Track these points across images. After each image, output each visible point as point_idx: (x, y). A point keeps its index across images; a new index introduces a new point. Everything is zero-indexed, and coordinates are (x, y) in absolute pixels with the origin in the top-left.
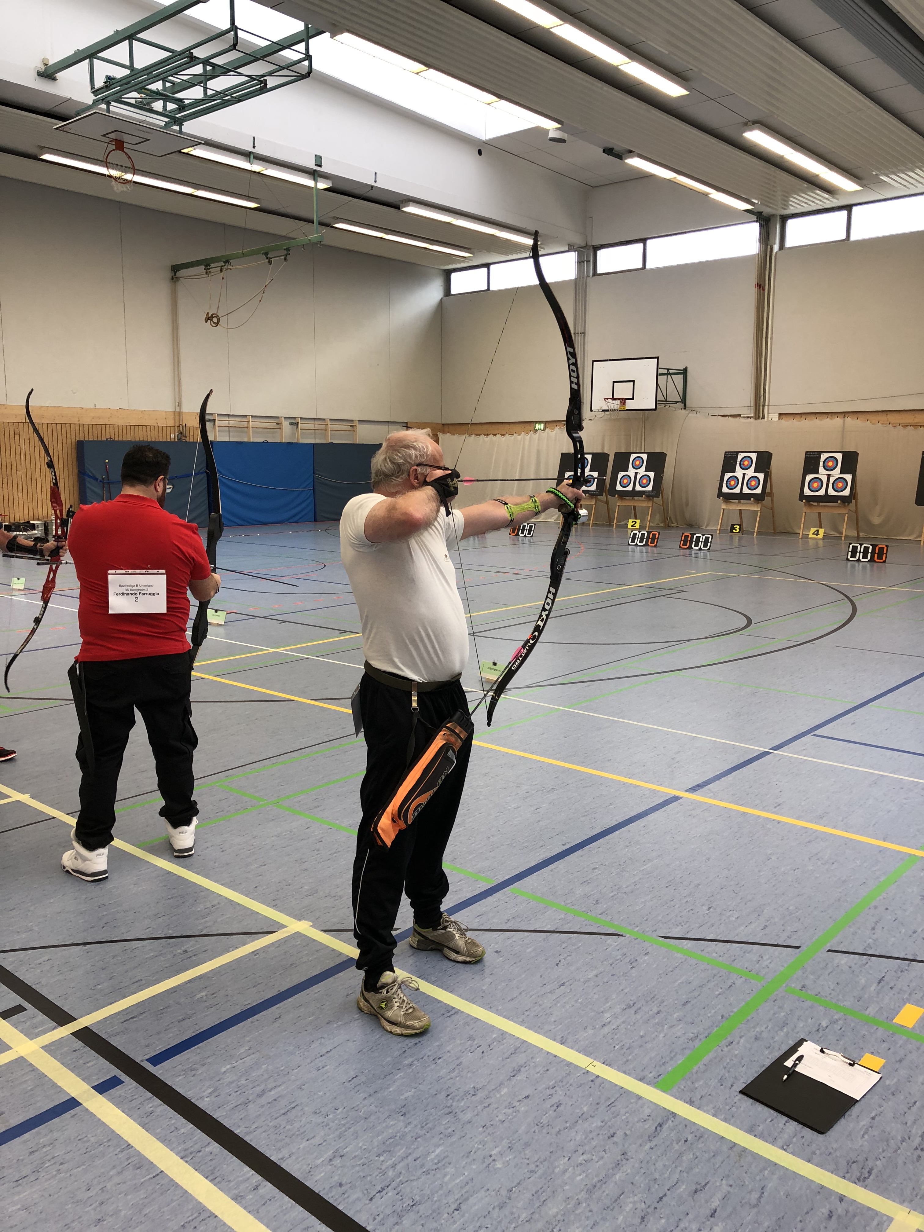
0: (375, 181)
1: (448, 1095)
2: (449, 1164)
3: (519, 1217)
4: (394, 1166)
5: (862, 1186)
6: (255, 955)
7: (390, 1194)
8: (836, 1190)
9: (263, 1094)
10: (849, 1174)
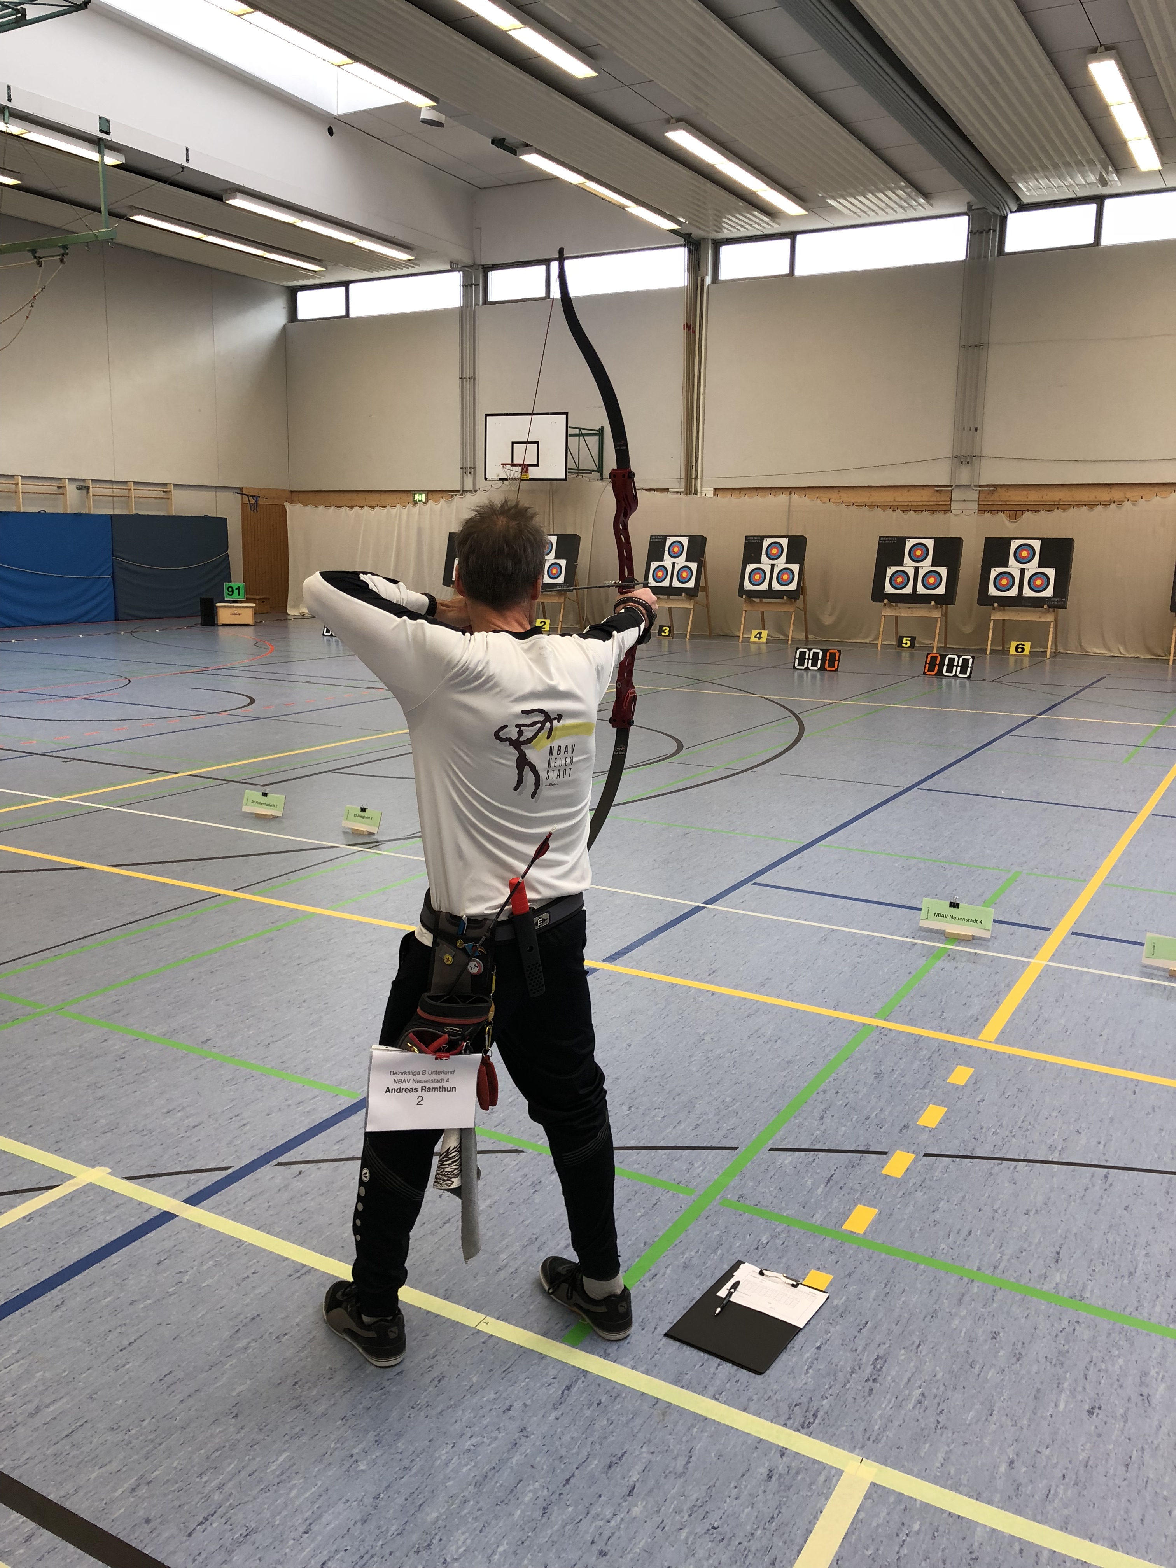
0: (187, 161)
1: (296, 1383)
2: (297, 1473)
3: (387, 1530)
4: (220, 1487)
5: (806, 1434)
6: (28, 1221)
7: (215, 1525)
8: (777, 1443)
9: (37, 1413)
10: (791, 1421)
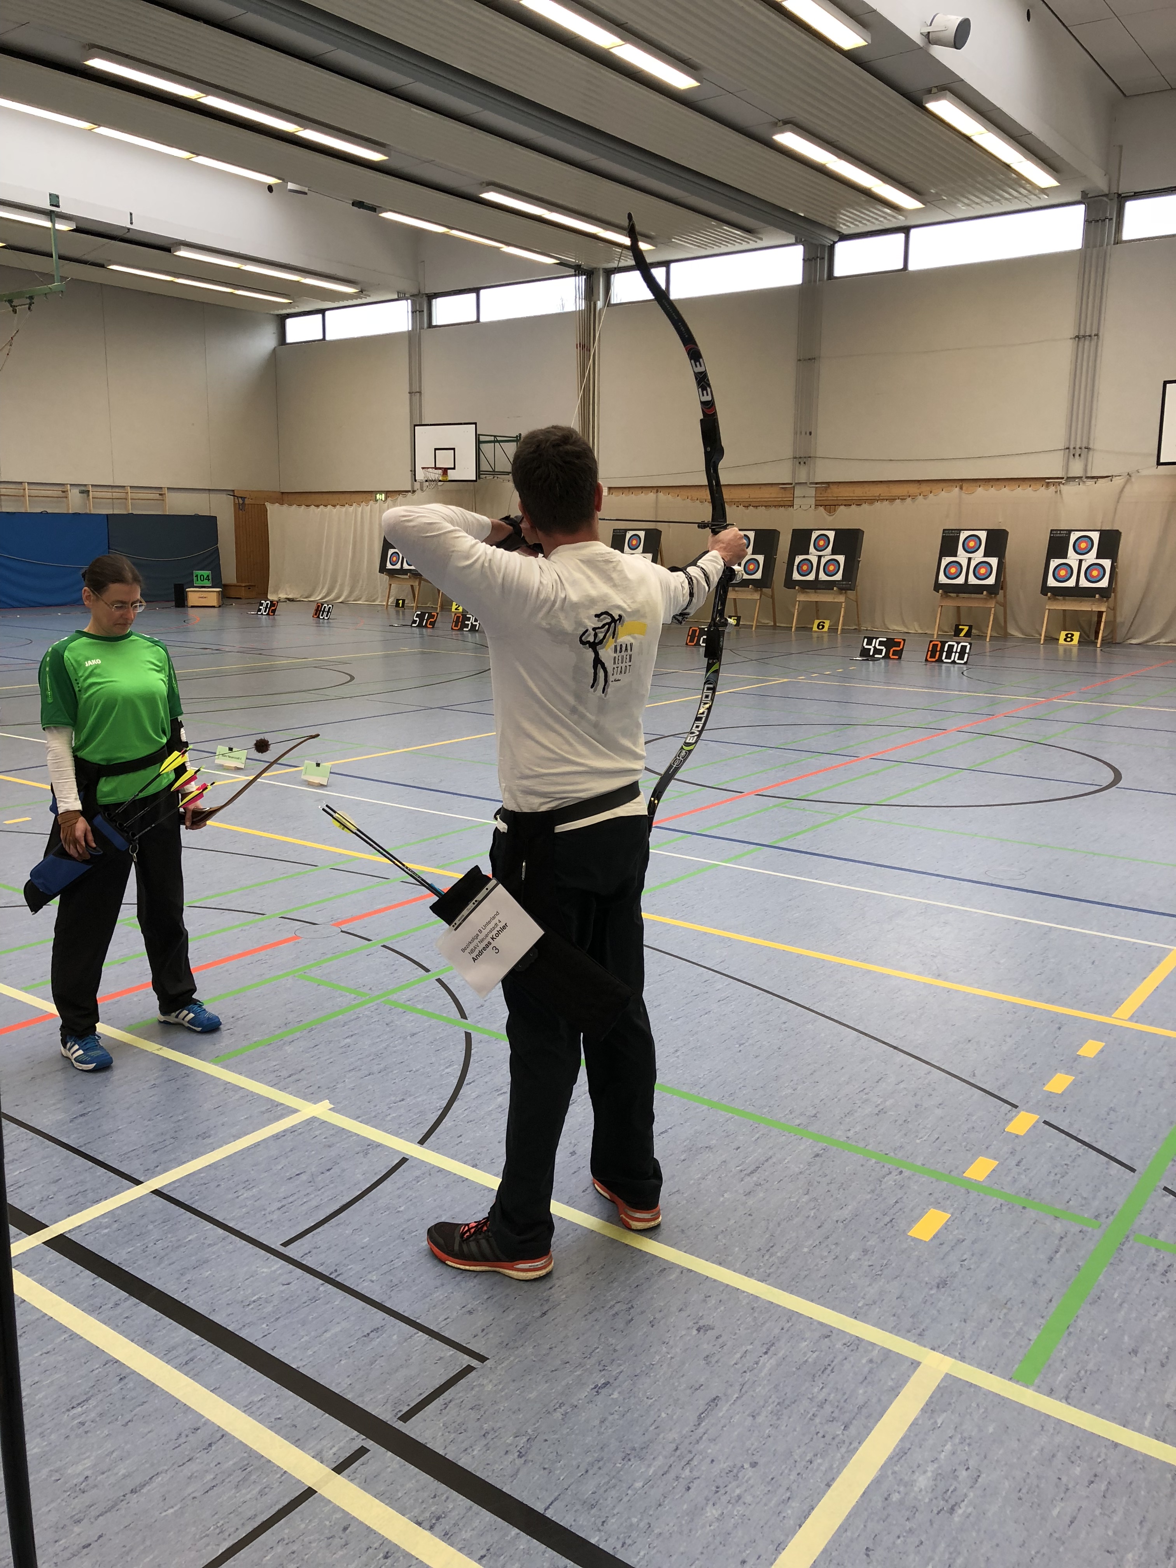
0: (131, 223)
